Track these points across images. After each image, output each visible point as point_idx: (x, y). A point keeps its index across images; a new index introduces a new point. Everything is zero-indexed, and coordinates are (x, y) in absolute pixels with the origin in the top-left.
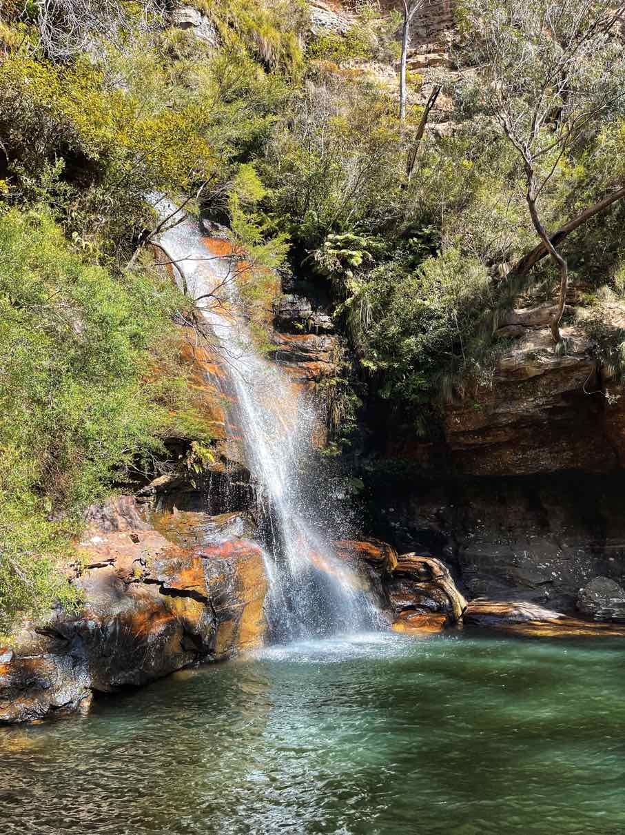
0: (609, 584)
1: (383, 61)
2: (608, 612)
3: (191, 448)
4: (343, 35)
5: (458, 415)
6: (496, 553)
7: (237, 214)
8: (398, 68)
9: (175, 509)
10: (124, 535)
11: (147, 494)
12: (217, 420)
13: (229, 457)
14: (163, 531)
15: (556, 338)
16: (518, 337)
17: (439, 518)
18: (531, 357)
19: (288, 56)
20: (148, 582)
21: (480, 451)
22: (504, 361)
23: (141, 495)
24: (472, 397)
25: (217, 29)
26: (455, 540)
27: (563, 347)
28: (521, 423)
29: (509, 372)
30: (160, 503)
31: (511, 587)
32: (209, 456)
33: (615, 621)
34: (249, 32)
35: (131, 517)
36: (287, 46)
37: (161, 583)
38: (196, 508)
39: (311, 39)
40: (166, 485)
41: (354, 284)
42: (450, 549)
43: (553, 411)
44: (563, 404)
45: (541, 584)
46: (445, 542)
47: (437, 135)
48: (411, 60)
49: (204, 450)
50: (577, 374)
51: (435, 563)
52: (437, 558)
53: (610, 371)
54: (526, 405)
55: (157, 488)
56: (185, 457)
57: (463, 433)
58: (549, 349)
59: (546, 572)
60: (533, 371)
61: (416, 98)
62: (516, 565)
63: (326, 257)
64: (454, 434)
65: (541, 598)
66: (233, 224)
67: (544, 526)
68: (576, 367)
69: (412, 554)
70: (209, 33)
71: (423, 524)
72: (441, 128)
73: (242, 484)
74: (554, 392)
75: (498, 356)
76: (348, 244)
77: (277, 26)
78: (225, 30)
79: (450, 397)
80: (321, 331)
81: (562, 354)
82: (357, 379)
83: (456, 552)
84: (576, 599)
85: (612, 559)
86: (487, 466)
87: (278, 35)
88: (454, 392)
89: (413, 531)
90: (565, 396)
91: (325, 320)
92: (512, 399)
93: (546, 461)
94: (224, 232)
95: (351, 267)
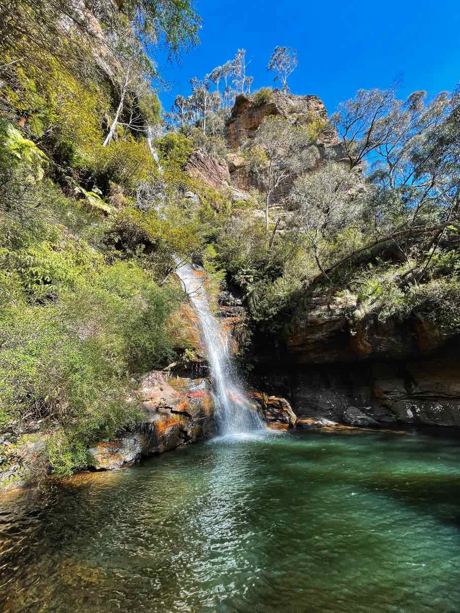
0: (356, 410)
1: (260, 209)
2: (356, 422)
3: (185, 352)
4: (245, 200)
5: (292, 339)
6: (309, 396)
7: (206, 262)
8: (265, 211)
9: (178, 377)
10: (157, 388)
11: (167, 371)
12: (196, 341)
13: (200, 355)
14: (173, 386)
15: (329, 309)
16: (314, 308)
17: (285, 381)
18: (319, 316)
19: (225, 207)
20: (166, 408)
21: (301, 353)
22: (309, 317)
23: (164, 371)
24: (297, 332)
25: (200, 198)
26: (292, 391)
27: (332, 313)
28: (317, 341)
29: (311, 322)
30: (172, 374)
31: (316, 411)
32: (193, 355)
33: (360, 426)
34: (211, 199)
35: (160, 380)
36: (225, 204)
37: (171, 408)
38: (186, 377)
39: (234, 202)
40: (175, 367)
42: (289, 395)
43: (329, 338)
44: (333, 335)
45: (328, 410)
46: (287, 392)
47: (280, 234)
48: (270, 209)
49: (190, 353)
50: (338, 323)
51: (283, 400)
52: (286, 399)
53: (351, 322)
54: (318, 335)
55: (171, 368)
56: (183, 355)
57: (294, 346)
58: (327, 313)
59: (329, 405)
60: (321, 322)
61: (272, 222)
62: (318, 401)
63: (239, 278)
64: (290, 346)
65: (329, 416)
66: (204, 266)
67: (328, 386)
68: (335, 321)
69: (274, 396)
70: (197, 200)
71: (278, 383)
72: (282, 232)
74: (329, 330)
75: (307, 315)
76: (248, 273)
77: (222, 197)
78: (203, 199)
79: (288, 331)
80: (237, 305)
81: (332, 315)
82: (252, 325)
83: (292, 395)
84: (343, 416)
85: (356, 399)
86: (304, 360)
87: (222, 200)
88: (290, 330)
89: (274, 386)
90: (334, 332)
91: (239, 301)
92: (312, 333)
93: (327, 358)
94: (200, 268)
95: (249, 282)
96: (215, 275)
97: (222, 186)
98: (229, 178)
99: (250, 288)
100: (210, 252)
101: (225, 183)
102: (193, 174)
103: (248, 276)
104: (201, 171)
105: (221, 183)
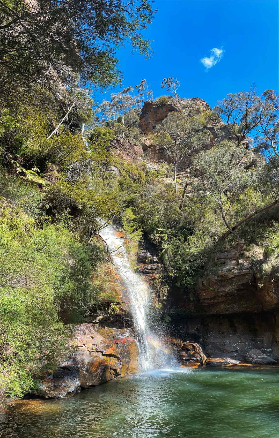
0: (258, 351)
1: (169, 177)
2: (257, 361)
3: (110, 306)
4: (157, 171)
5: (204, 293)
6: (217, 341)
7: (125, 223)
8: (174, 179)
10: (88, 336)
12: (119, 296)
13: (124, 309)
14: (102, 334)
15: (238, 264)
16: (224, 263)
17: (198, 330)
18: (230, 270)
19: (140, 177)
20: (98, 352)
21: (213, 305)
22: (220, 273)
23: (94, 323)
24: (209, 286)
25: (120, 171)
26: (203, 337)
27: (241, 267)
28: (227, 295)
29: (222, 276)
30: (100, 326)
31: (223, 352)
32: (117, 308)
33: (259, 364)
34: (129, 171)
35: (90, 330)
36: (140, 174)
37: (102, 352)
38: (113, 327)
39: (147, 172)
40: (102, 319)
41: (165, 246)
42: (201, 340)
43: (239, 290)
44: (242, 288)
45: (233, 352)
46: (200, 338)
47: (188, 197)
48: (178, 176)
49: (115, 307)
50: (246, 277)
51: (196, 345)
52: (197, 343)
53: (259, 275)
54: (229, 289)
55: (99, 320)
56: (108, 309)
57: (206, 299)
58: (236, 267)
59: (235, 348)
60: (231, 276)
61: (180, 187)
62: (225, 345)
63: (155, 237)
64: (203, 299)
65: (233, 356)
66: (124, 227)
67: (235, 331)
68: (246, 274)
69: (188, 342)
70: (117, 172)
71: (192, 331)
72: (189, 195)
73: (128, 319)
74: (239, 283)
75: (218, 270)
76: (162, 232)
77: (137, 169)
78: (122, 171)
79: (201, 286)
80: (154, 262)
81: (241, 269)
82: (168, 280)
83: (204, 341)
84: (246, 356)
85: (259, 343)
86: (215, 311)
87: (137, 172)
88: (203, 284)
89: (188, 334)
90: (243, 285)
91: (155, 258)
92: (224, 286)
93: (236, 308)
95: (164, 240)
96: (133, 235)
97: (138, 161)
98: (143, 155)
99: (164, 245)
100: (129, 214)
101: (140, 158)
102: (115, 153)
103: (163, 235)
104: (121, 151)
105: (137, 159)
